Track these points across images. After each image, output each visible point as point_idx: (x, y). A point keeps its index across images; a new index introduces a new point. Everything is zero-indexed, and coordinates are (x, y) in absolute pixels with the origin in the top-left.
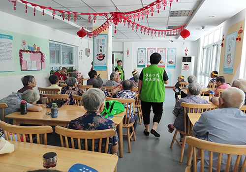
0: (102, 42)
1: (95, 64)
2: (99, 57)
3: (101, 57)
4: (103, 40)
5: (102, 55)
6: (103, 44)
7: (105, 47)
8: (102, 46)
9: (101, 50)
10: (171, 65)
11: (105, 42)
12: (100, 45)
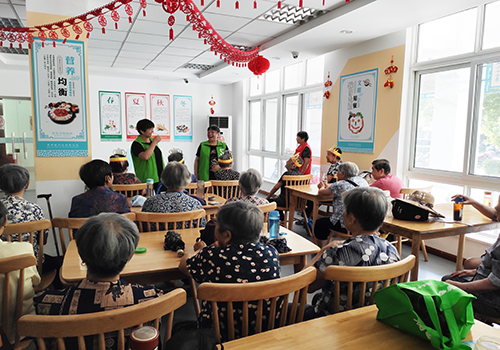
0: (65, 66)
1: (43, 136)
2: (58, 113)
3: (65, 113)
4: (70, 60)
5: (67, 108)
6: (70, 71)
7: (78, 84)
8: (68, 78)
9: (62, 92)
10: (182, 134)
11: (77, 66)
12: (58, 76)
